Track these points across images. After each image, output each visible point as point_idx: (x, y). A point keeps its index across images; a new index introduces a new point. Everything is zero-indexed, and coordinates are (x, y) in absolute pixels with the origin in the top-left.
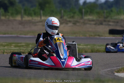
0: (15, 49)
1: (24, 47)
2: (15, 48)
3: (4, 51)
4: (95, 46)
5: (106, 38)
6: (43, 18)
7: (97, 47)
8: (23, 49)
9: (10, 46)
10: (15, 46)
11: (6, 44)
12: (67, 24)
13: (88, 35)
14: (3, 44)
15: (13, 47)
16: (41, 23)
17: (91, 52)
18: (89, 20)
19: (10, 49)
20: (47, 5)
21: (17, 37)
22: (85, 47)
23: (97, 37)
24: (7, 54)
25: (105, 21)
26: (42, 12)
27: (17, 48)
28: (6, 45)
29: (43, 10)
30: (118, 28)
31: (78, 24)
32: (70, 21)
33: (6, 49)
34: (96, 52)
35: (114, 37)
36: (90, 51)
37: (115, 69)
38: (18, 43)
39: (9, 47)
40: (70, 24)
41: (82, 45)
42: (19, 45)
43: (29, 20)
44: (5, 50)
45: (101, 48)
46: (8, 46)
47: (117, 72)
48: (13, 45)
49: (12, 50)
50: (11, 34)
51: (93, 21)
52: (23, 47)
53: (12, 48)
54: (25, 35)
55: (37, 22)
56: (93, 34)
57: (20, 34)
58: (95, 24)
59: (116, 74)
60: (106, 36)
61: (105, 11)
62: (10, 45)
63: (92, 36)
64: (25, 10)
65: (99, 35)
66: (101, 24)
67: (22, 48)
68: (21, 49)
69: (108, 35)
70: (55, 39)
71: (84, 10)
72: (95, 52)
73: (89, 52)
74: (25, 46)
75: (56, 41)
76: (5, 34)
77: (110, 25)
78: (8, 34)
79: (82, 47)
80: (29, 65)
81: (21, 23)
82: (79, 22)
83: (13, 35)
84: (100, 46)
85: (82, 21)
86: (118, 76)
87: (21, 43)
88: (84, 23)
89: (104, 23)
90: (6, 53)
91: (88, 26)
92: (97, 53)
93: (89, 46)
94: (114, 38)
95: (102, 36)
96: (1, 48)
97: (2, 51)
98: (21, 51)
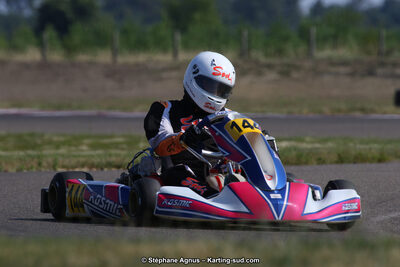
0: (93, 156)
1: (123, 149)
2: (92, 153)
4: (351, 145)
5: (387, 116)
6: (182, 56)
7: (358, 146)
8: (117, 155)
9: (76, 146)
10: (93, 147)
11: (62, 139)
12: (259, 74)
13: (326, 110)
14: (55, 139)
15: (84, 148)
17: (337, 162)
18: (332, 63)
19: (75, 153)
20: (197, 16)
21: (100, 117)
22: (317, 145)
23: (358, 114)
24: (65, 170)
25: (383, 64)
26: (179, 37)
27: (100, 152)
28: (64, 143)
29: (184, 30)
31: (295, 75)
32: (270, 67)
33: (63, 155)
34: (355, 163)
36: (334, 158)
38: (102, 137)
39: (73, 148)
40: (272, 75)
41: (308, 139)
42: (106, 141)
43: (137, 65)
44: (60, 160)
45: (370, 149)
46: (70, 145)
48: (86, 141)
49: (84, 156)
50: (79, 108)
51: (344, 63)
52: (117, 148)
53: (82, 151)
54: (125, 109)
55: (164, 70)
56: (343, 106)
57: (110, 108)
58: (352, 75)
60: (385, 113)
61: (384, 33)
62: (75, 141)
63: (339, 111)
64: (125, 32)
65: (363, 110)
66: (371, 73)
67: (113, 151)
68: (110, 155)
69: (391, 108)
70: (234, 124)
71: (314, 31)
72: (349, 162)
73: (331, 163)
74: (125, 146)
75: (240, 130)
76: (59, 108)
77: (398, 77)
78: (69, 107)
79: (309, 146)
80: (157, 212)
81: (112, 72)
82: (297, 68)
83: (86, 112)
84: (367, 143)
85: (308, 64)
87: (111, 137)
88: (316, 72)
89: (380, 71)
90: (63, 167)
91: (327, 79)
92: (356, 166)
93: (330, 145)
95: (373, 111)
96: (45, 152)
97: (50, 160)
98: (113, 159)
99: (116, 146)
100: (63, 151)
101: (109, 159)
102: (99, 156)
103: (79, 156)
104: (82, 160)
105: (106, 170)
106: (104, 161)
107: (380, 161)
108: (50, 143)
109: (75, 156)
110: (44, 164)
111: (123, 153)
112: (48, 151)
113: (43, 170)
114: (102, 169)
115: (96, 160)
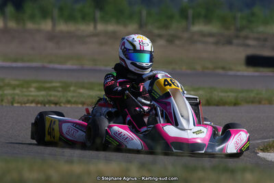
0: (38, 96)
1: (58, 91)
2: (38, 93)
3: (13, 98)
4: (215, 93)
5: (239, 73)
6: (100, 27)
7: (222, 94)
8: (55, 96)
9: (27, 88)
10: (39, 89)
11: (16, 83)
13: (199, 68)
14: (13, 82)
15: (33, 89)
16: (95, 39)
17: (205, 105)
18: (203, 34)
19: (26, 93)
21: (43, 68)
23: (221, 71)
24: (19, 105)
25: (237, 37)
26: (98, 14)
27: (43, 93)
28: (18, 86)
30: (267, 53)
31: (177, 42)
32: (160, 36)
33: (18, 95)
34: (218, 106)
35: (257, 71)
37: (258, 144)
38: (45, 82)
39: (24, 90)
40: (161, 42)
42: (48, 85)
43: (69, 32)
44: (17, 97)
45: (228, 96)
46: (23, 87)
47: (263, 150)
48: (35, 85)
49: (32, 96)
50: (29, 61)
51: (211, 35)
52: (55, 90)
53: (31, 91)
54: (60, 63)
56: (210, 66)
57: (50, 62)
58: (216, 43)
59: (261, 154)
60: (238, 71)
61: (239, 15)
62: (26, 84)
63: (207, 68)
64: (61, 9)
65: (223, 68)
66: (229, 43)
67: (53, 93)
68: (50, 96)
69: (243, 67)
71: (190, 12)
72: (214, 105)
74: (60, 89)
76: (15, 61)
77: (248, 46)
78: (23, 61)
81: (52, 37)
82: (180, 38)
83: (34, 64)
84: (226, 92)
85: (186, 35)
86: (264, 160)
87: (51, 82)
88: (192, 41)
89: (235, 41)
90: (18, 103)
91: (199, 46)
94: (257, 74)
95: (231, 69)
96: (6, 92)
97: (9, 97)
98: (52, 98)
99: (54, 89)
100: (17, 91)
101: (49, 98)
102: (43, 96)
103: (29, 96)
104: (31, 98)
105: (47, 106)
106: (46, 100)
107: (235, 104)
108: (9, 85)
109: (26, 96)
110: (6, 101)
111: (59, 94)
112: (8, 91)
113: (4, 104)
114: (45, 105)
115: (41, 99)
